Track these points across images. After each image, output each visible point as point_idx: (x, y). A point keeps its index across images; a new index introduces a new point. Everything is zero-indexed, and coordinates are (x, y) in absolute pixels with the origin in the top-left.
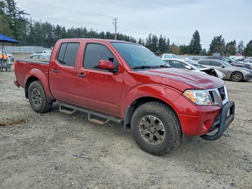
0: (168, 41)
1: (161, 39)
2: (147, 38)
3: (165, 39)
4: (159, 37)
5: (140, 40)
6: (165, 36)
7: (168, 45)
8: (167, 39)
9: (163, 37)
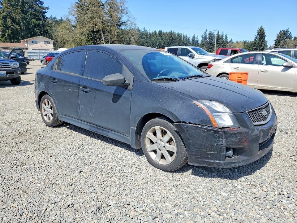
0: (226, 37)
1: (218, 36)
2: (203, 35)
3: (222, 36)
4: (215, 34)
5: (194, 37)
6: (223, 32)
7: (227, 42)
8: (224, 36)
9: (221, 33)
